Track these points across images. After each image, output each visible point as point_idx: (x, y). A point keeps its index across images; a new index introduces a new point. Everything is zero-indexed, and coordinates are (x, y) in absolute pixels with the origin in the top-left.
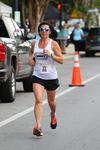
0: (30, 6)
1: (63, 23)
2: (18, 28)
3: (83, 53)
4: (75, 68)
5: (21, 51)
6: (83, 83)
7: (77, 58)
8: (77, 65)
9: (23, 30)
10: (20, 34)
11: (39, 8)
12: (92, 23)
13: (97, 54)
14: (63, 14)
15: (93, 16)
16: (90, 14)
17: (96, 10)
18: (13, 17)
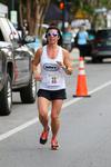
0: (29, 5)
1: (66, 24)
2: (14, 30)
3: (89, 58)
4: (79, 76)
5: (18, 57)
6: (89, 93)
7: (82, 64)
8: (83, 73)
9: (20, 32)
10: (16, 37)
11: (38, 7)
12: (100, 25)
13: (105, 60)
14: (67, 14)
15: (100, 17)
16: (97, 14)
17: (104, 10)
18: (9, 18)
